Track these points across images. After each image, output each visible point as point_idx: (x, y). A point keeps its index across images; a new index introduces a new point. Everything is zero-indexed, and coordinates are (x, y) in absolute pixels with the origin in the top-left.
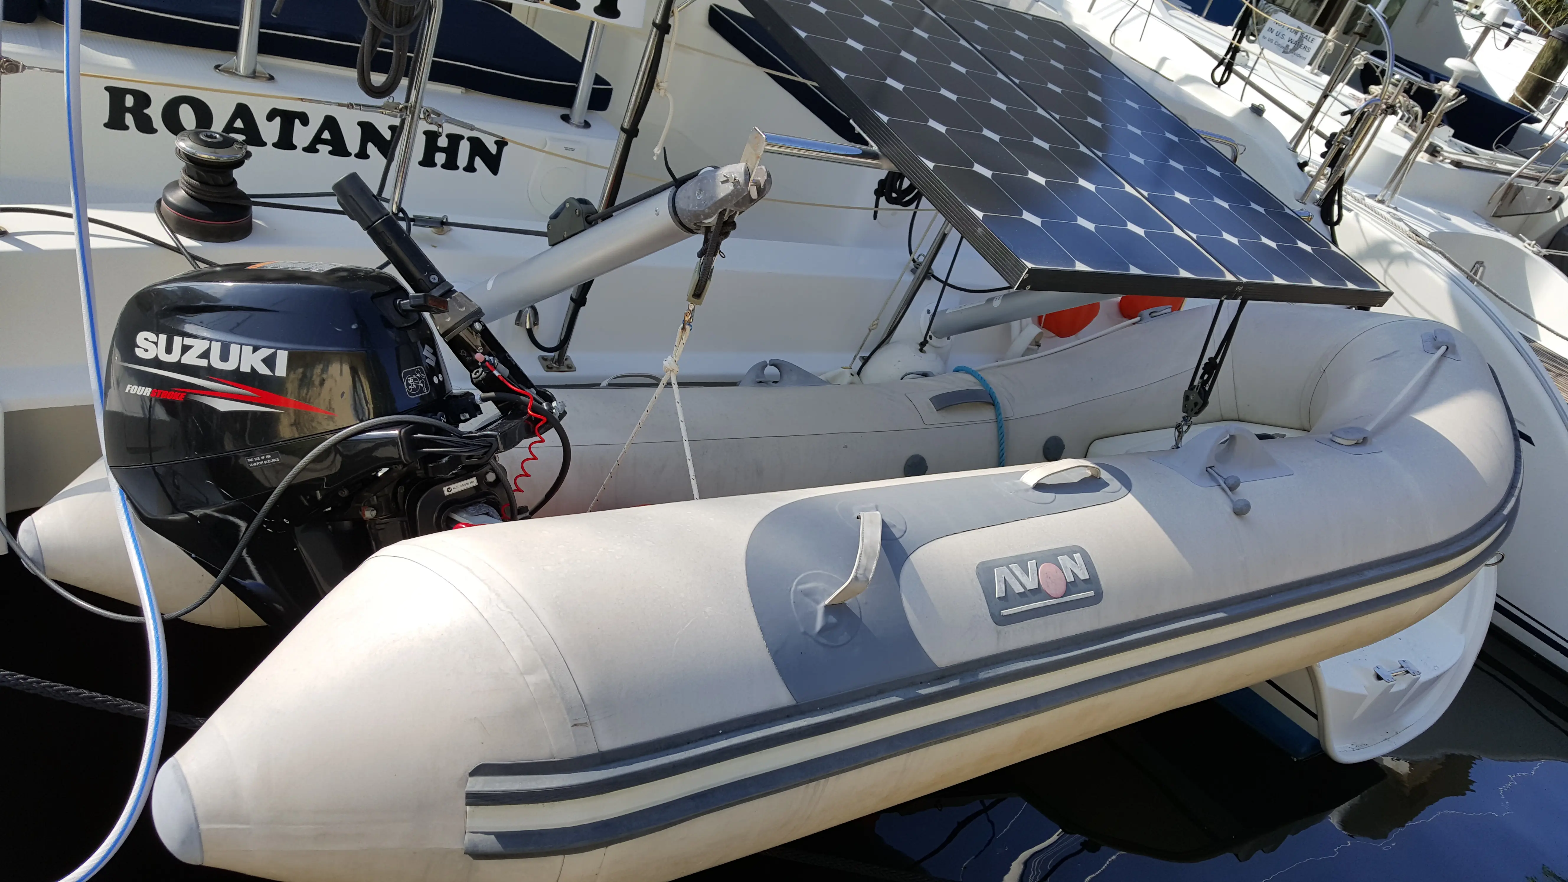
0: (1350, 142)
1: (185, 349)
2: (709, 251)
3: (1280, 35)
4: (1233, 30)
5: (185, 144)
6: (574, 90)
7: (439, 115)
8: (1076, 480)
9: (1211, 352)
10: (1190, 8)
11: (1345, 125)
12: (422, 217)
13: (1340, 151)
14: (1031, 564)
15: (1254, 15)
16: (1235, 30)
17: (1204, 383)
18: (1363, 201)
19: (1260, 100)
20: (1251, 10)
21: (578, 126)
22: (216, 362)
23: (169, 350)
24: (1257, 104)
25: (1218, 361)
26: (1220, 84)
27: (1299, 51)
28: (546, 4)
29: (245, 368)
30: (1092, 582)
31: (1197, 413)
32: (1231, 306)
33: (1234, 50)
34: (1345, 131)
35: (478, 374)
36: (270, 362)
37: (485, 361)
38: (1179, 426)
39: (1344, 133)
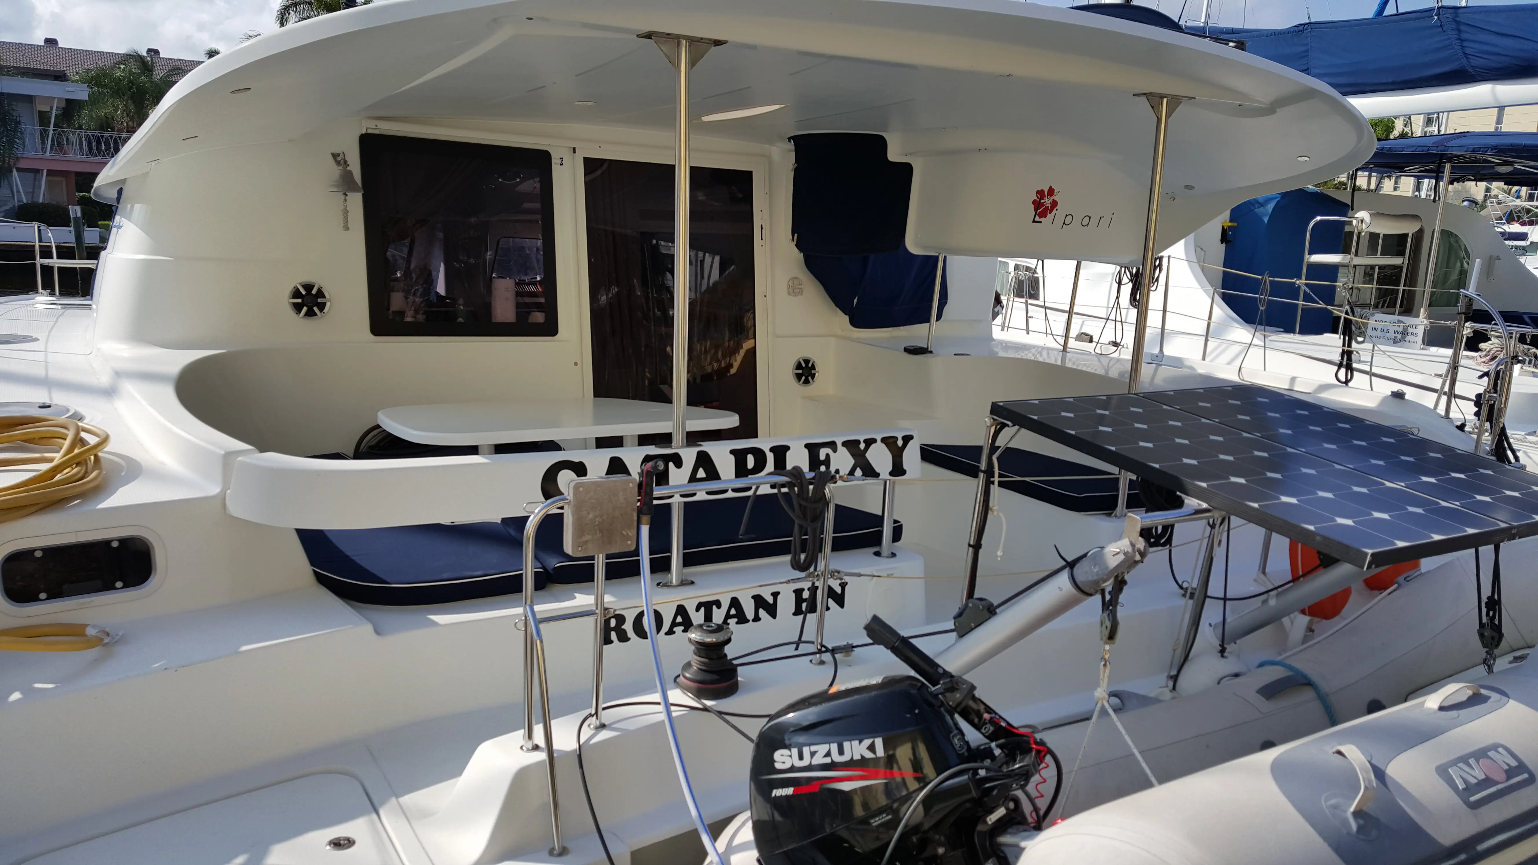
0: (1498, 398)
1: (813, 754)
2: (1110, 606)
3: (1385, 331)
4: (1340, 338)
5: (694, 635)
6: (880, 533)
7: (839, 572)
8: (1464, 698)
9: (1486, 592)
10: (1282, 330)
11: (1486, 386)
12: (839, 646)
13: (1492, 407)
14: (1472, 761)
15: (1353, 321)
16: (1342, 337)
17: (1492, 619)
18: (1526, 440)
19: (1397, 387)
20: (1350, 320)
21: (887, 557)
22: (837, 758)
23: (801, 757)
24: (1395, 390)
25: (1496, 597)
26: (1347, 382)
27: (1408, 338)
28: (858, 479)
29: (857, 757)
30: (1521, 767)
31: (1497, 646)
32: (1487, 551)
33: (1347, 354)
34: (1488, 390)
35: (987, 730)
36: (872, 748)
37: (991, 718)
38: (1485, 661)
39: (1488, 392)
